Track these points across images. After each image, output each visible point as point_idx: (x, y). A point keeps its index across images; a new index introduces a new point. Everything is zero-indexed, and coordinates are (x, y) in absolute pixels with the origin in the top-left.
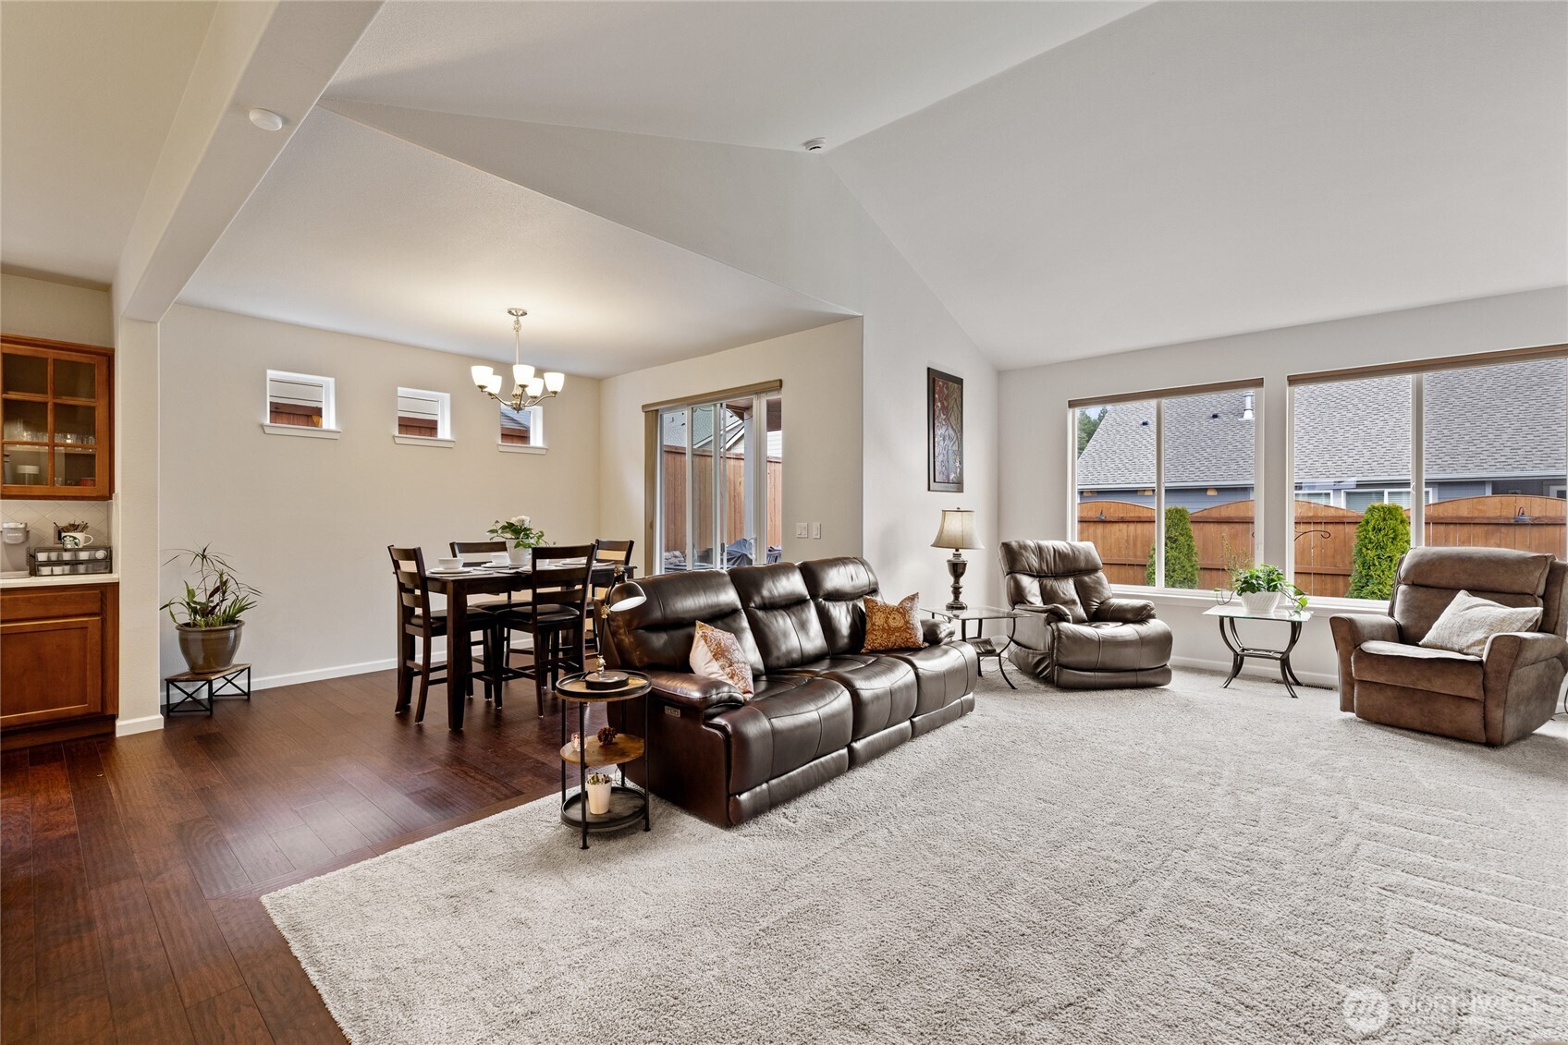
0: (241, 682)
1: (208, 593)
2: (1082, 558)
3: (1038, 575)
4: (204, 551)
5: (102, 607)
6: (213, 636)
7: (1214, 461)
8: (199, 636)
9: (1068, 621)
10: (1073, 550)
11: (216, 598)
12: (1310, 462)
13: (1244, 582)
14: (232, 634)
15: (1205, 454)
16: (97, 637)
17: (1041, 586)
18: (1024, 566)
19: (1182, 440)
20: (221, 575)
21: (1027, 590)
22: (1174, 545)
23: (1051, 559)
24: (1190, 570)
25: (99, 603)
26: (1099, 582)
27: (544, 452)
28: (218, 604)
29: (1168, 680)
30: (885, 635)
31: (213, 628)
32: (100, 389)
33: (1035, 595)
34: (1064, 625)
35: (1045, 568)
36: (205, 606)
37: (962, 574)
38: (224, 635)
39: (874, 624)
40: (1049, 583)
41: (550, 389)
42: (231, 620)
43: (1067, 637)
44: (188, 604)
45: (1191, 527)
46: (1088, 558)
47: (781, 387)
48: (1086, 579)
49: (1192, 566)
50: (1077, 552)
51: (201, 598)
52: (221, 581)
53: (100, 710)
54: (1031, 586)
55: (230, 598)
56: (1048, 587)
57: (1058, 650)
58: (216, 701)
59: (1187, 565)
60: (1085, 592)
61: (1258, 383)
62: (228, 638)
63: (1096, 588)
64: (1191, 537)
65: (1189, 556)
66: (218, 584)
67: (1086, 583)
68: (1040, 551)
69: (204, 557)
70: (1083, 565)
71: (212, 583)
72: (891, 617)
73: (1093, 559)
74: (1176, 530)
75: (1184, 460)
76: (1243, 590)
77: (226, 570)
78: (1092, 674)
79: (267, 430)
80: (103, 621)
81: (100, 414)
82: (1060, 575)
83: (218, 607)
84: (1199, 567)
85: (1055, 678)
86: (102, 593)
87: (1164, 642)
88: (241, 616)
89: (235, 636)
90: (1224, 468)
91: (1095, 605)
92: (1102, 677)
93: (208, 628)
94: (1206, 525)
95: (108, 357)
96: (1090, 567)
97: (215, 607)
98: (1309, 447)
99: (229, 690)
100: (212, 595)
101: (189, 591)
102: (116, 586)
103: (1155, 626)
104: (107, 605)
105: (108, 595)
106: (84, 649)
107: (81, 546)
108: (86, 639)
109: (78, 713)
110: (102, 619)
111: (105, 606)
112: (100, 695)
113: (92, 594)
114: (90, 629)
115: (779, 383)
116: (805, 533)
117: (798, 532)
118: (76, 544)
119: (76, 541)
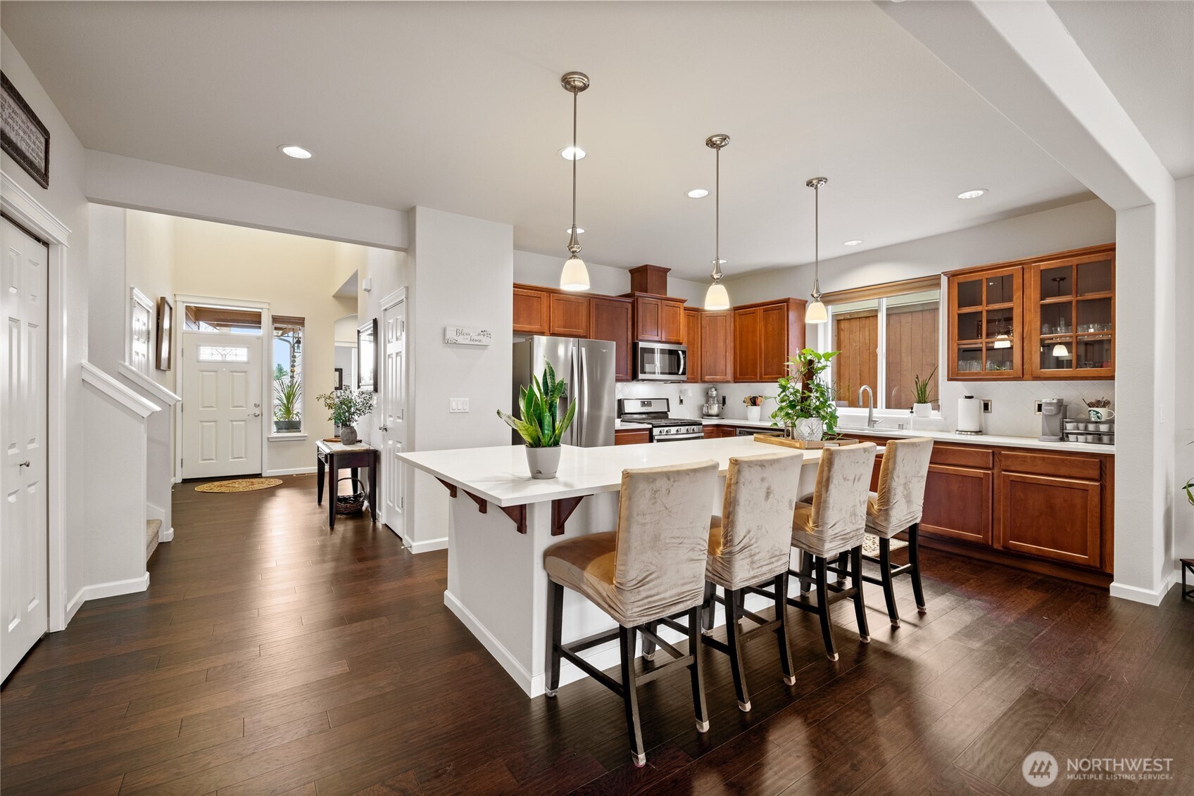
5: (1100, 474)
16: (1096, 500)
25: (1099, 471)
53: (1098, 565)
80: (1102, 488)
86: (1101, 461)
102: (1112, 456)
104: (1106, 474)
105: (1107, 465)
106: (1085, 507)
107: (1103, 420)
108: (1087, 500)
109: (1080, 562)
110: (1101, 485)
111: (1104, 475)
112: (1098, 552)
113: (1093, 461)
114: (1090, 492)
118: (1098, 417)
119: (1099, 415)
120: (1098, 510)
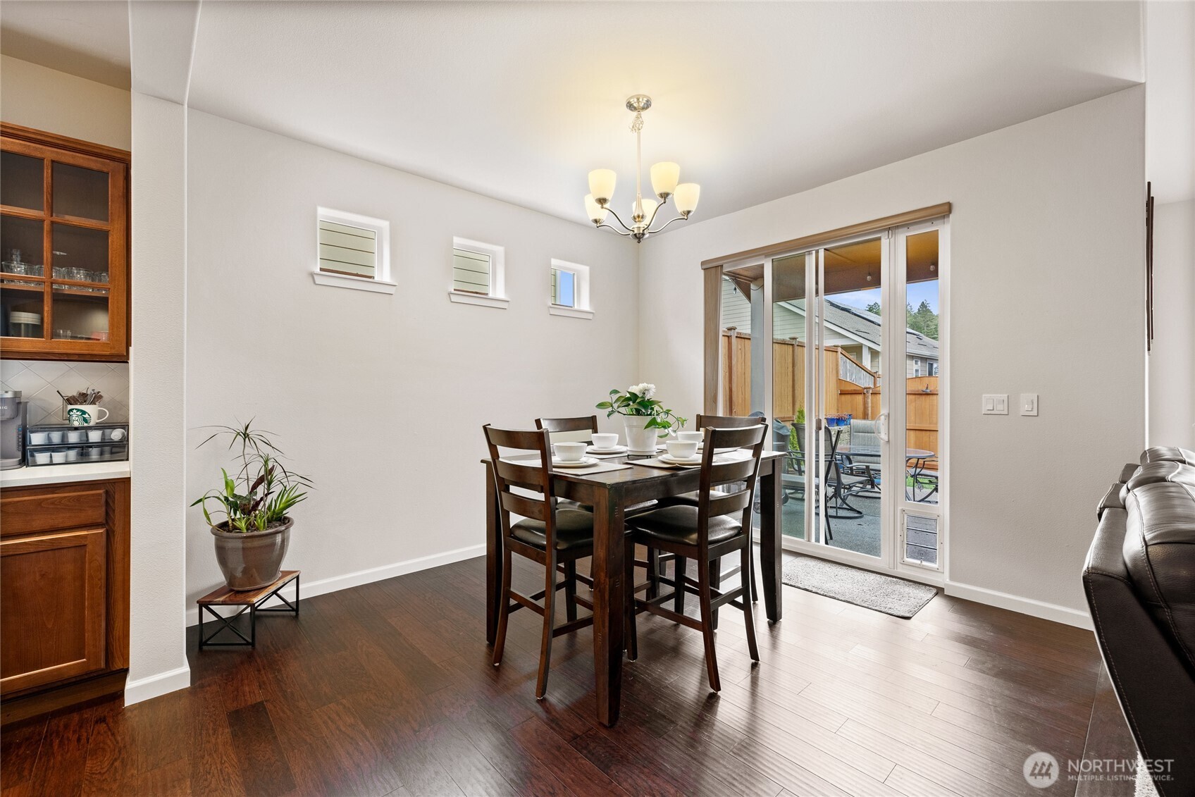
0: (289, 593)
1: (251, 484)
4: (246, 428)
5: (107, 513)
6: (257, 543)
8: (239, 544)
11: (261, 490)
14: (279, 538)
16: (101, 559)
20: (266, 462)
25: (104, 509)
27: (590, 316)
28: (262, 499)
31: (256, 533)
32: (114, 206)
36: (246, 502)
38: (267, 541)
42: (279, 519)
44: (226, 499)
47: (949, 212)
51: (242, 490)
52: (266, 470)
53: (103, 665)
55: (277, 489)
58: (259, 617)
62: (274, 544)
66: (262, 473)
69: (246, 436)
71: (256, 470)
77: (272, 454)
79: (319, 280)
80: (109, 535)
81: (115, 240)
83: (262, 503)
86: (107, 492)
88: (289, 513)
89: (283, 541)
93: (250, 534)
95: (123, 160)
97: (258, 503)
99: (274, 602)
100: (255, 487)
101: (227, 483)
102: (125, 482)
104: (114, 511)
105: (116, 496)
106: (81, 577)
107: (92, 423)
108: (83, 563)
109: (73, 673)
110: (107, 531)
111: (111, 513)
112: (103, 643)
113: (93, 495)
114: (89, 547)
115: (946, 207)
116: (1001, 408)
117: (986, 407)
118: (85, 420)
119: (86, 416)
120: (103, 574)
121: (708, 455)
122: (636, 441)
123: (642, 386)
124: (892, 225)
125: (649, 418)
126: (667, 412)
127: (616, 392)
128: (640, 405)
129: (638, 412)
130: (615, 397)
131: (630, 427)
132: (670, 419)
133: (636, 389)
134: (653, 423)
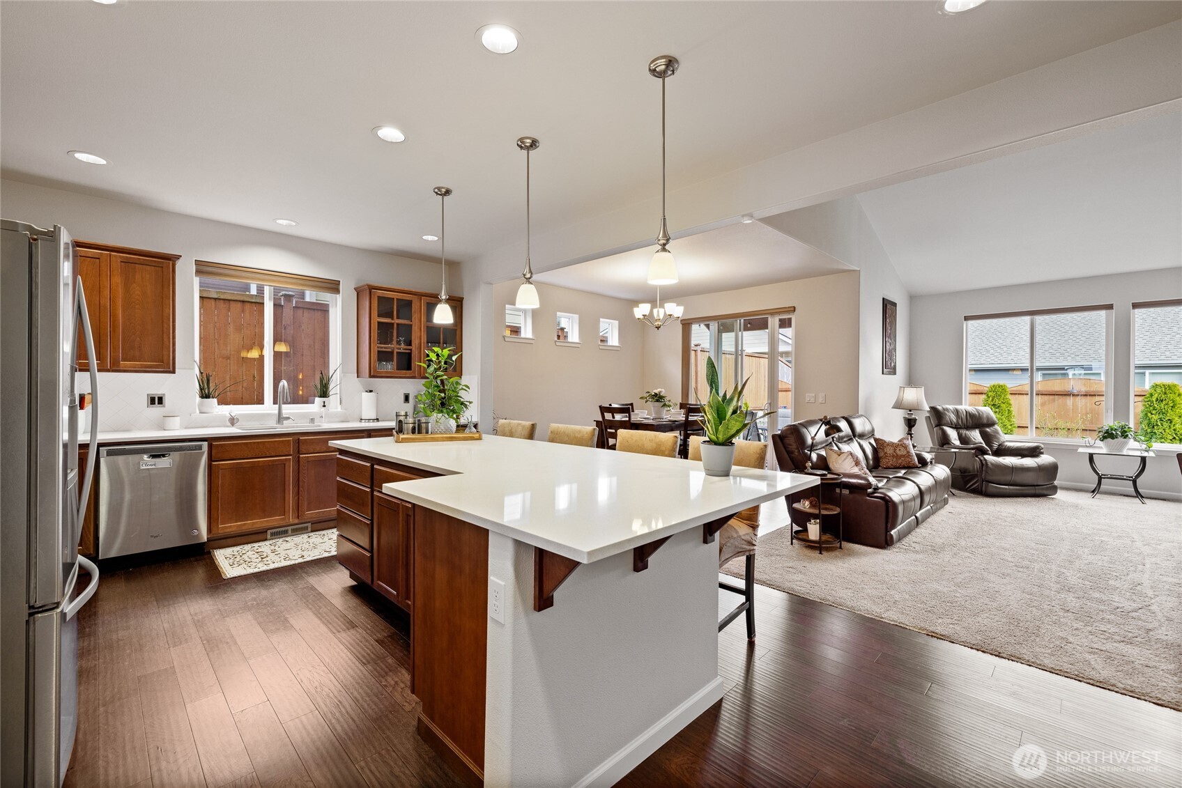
2: (985, 416)
3: (956, 427)
7: (1005, 349)
9: (989, 454)
10: (978, 412)
12: (1084, 350)
13: (1105, 433)
15: (997, 344)
17: (958, 434)
18: (947, 421)
19: (977, 333)
21: (951, 437)
22: (997, 410)
23: (964, 417)
24: (1010, 427)
26: (997, 432)
27: (619, 349)
29: (1055, 493)
30: (894, 460)
32: (458, 319)
33: (955, 439)
34: (986, 457)
35: (960, 423)
37: (914, 426)
39: (886, 453)
40: (964, 432)
41: (668, 313)
43: (992, 464)
45: (1009, 396)
46: (988, 418)
47: (794, 311)
48: (988, 430)
49: (1011, 425)
50: (981, 413)
54: (953, 434)
56: (964, 435)
57: (986, 472)
59: (1008, 424)
60: (987, 438)
61: (1110, 307)
63: (995, 436)
64: (1010, 405)
65: (1009, 418)
67: (988, 432)
68: (957, 412)
70: (985, 421)
72: (898, 449)
73: (992, 418)
74: (999, 400)
75: (981, 348)
76: (1104, 438)
78: (1007, 487)
81: (458, 333)
82: (970, 427)
84: (1017, 426)
85: (983, 489)
87: (1052, 470)
90: (1014, 354)
91: (995, 446)
92: (1013, 489)
94: (1020, 396)
96: (990, 422)
98: (1082, 338)
103: (1045, 459)
115: (793, 309)
116: (813, 400)
117: (807, 399)
121: (687, 418)
122: (656, 413)
123: (659, 390)
124: (774, 312)
125: (662, 404)
126: (669, 401)
127: (648, 392)
128: (658, 398)
129: (657, 401)
130: (648, 395)
131: (654, 407)
132: (670, 403)
133: (657, 391)
134: (665, 405)
